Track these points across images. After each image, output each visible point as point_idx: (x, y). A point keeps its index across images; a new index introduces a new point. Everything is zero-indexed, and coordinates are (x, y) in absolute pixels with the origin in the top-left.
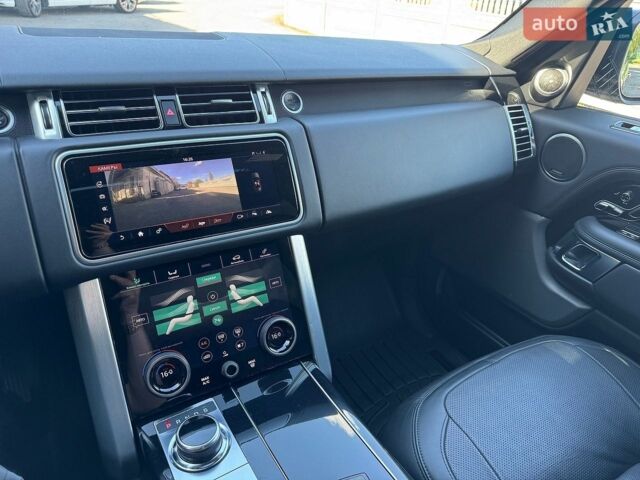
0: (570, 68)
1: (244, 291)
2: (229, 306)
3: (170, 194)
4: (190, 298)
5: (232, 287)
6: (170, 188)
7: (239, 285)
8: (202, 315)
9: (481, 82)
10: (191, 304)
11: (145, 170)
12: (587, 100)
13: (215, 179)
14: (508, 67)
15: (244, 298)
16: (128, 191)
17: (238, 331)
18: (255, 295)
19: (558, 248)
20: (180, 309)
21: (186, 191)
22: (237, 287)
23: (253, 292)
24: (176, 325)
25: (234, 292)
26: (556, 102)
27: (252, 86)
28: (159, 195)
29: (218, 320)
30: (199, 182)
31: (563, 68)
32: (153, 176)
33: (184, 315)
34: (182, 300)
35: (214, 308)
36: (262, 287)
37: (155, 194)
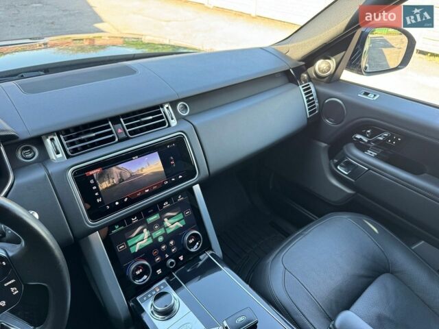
0: (334, 60)
2: (165, 231)
3: (129, 179)
4: (145, 230)
5: (166, 220)
6: (129, 175)
7: (169, 218)
8: (152, 238)
10: (146, 233)
11: (114, 169)
13: (151, 165)
15: (172, 224)
16: (107, 182)
17: (172, 243)
18: (178, 221)
19: (336, 161)
20: (141, 237)
21: (137, 175)
22: (168, 219)
24: (140, 246)
25: (167, 222)
28: (123, 181)
29: (161, 239)
30: (143, 168)
32: (118, 171)
33: (143, 240)
34: (141, 232)
35: (158, 233)
36: (181, 216)
37: (121, 180)
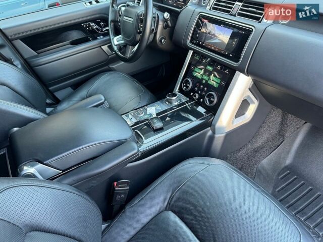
1: (214, 79)
2: (208, 80)
3: (212, 35)
4: (203, 70)
5: (213, 75)
7: (215, 76)
8: (202, 77)
10: (202, 72)
11: (212, 25)
15: (213, 81)
16: (205, 29)
17: (205, 89)
20: (200, 71)
23: (216, 81)
25: (212, 77)
29: (204, 82)
34: (201, 69)
36: (219, 81)
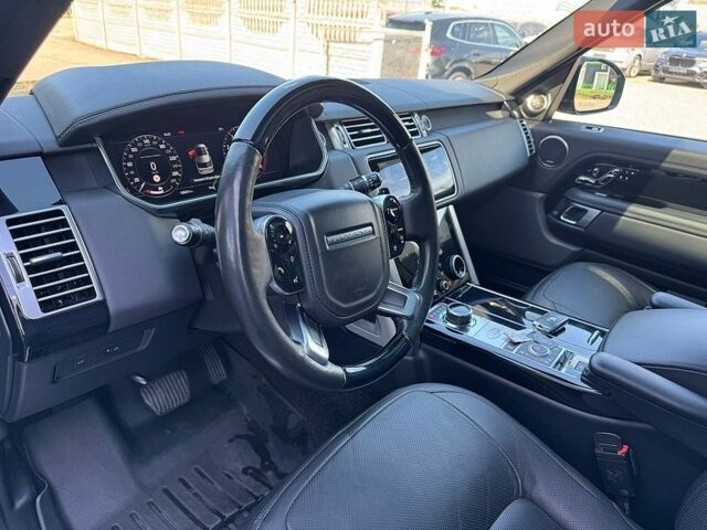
0: (549, 96)
9: (499, 106)
12: (558, 116)
14: (512, 94)
19: (556, 213)
26: (541, 117)
27: (411, 114)
31: (545, 94)
